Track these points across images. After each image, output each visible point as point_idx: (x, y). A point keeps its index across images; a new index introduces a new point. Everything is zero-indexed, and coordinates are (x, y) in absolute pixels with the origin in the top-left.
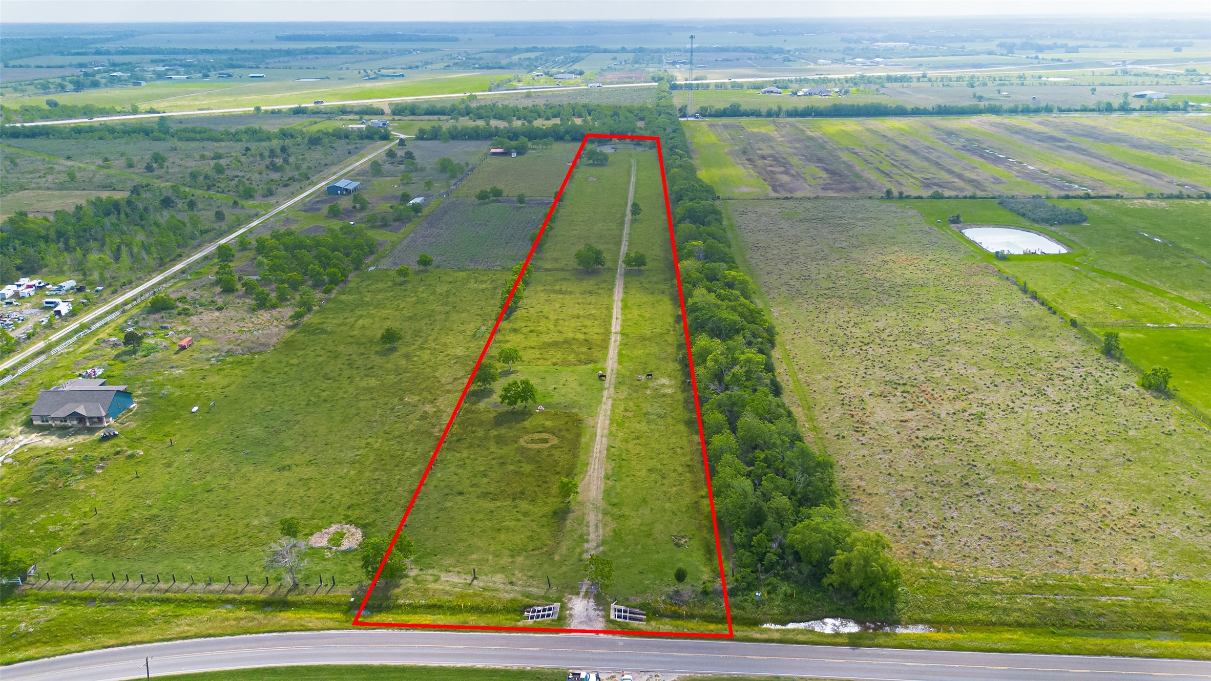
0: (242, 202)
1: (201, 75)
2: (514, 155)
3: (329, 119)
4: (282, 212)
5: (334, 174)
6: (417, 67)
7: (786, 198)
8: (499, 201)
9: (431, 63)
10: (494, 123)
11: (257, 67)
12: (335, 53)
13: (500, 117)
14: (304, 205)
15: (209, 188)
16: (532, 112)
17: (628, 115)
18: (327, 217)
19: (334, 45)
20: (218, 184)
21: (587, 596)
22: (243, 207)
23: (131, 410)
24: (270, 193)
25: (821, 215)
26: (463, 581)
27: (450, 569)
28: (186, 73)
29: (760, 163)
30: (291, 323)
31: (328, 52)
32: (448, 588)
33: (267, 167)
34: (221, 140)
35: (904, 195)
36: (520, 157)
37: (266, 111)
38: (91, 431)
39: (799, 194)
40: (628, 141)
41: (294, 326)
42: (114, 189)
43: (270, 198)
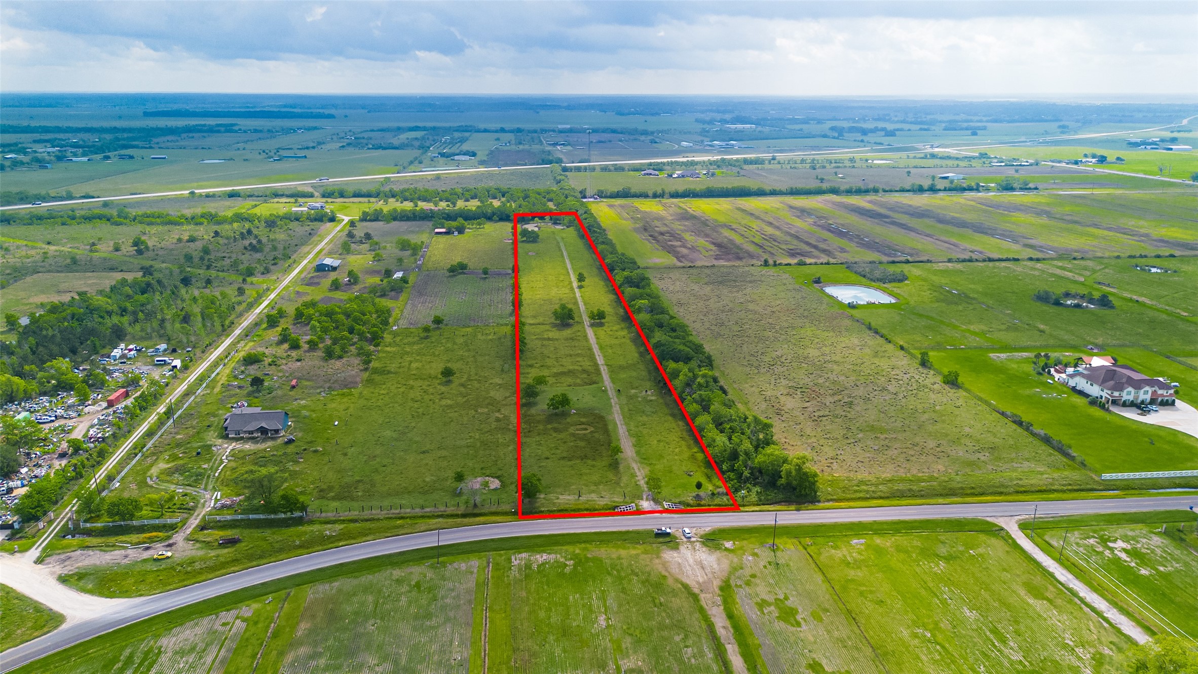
7: (690, 267)
21: (647, 500)
25: (720, 279)
29: (660, 237)
35: (777, 263)
39: (699, 264)
41: (366, 369)
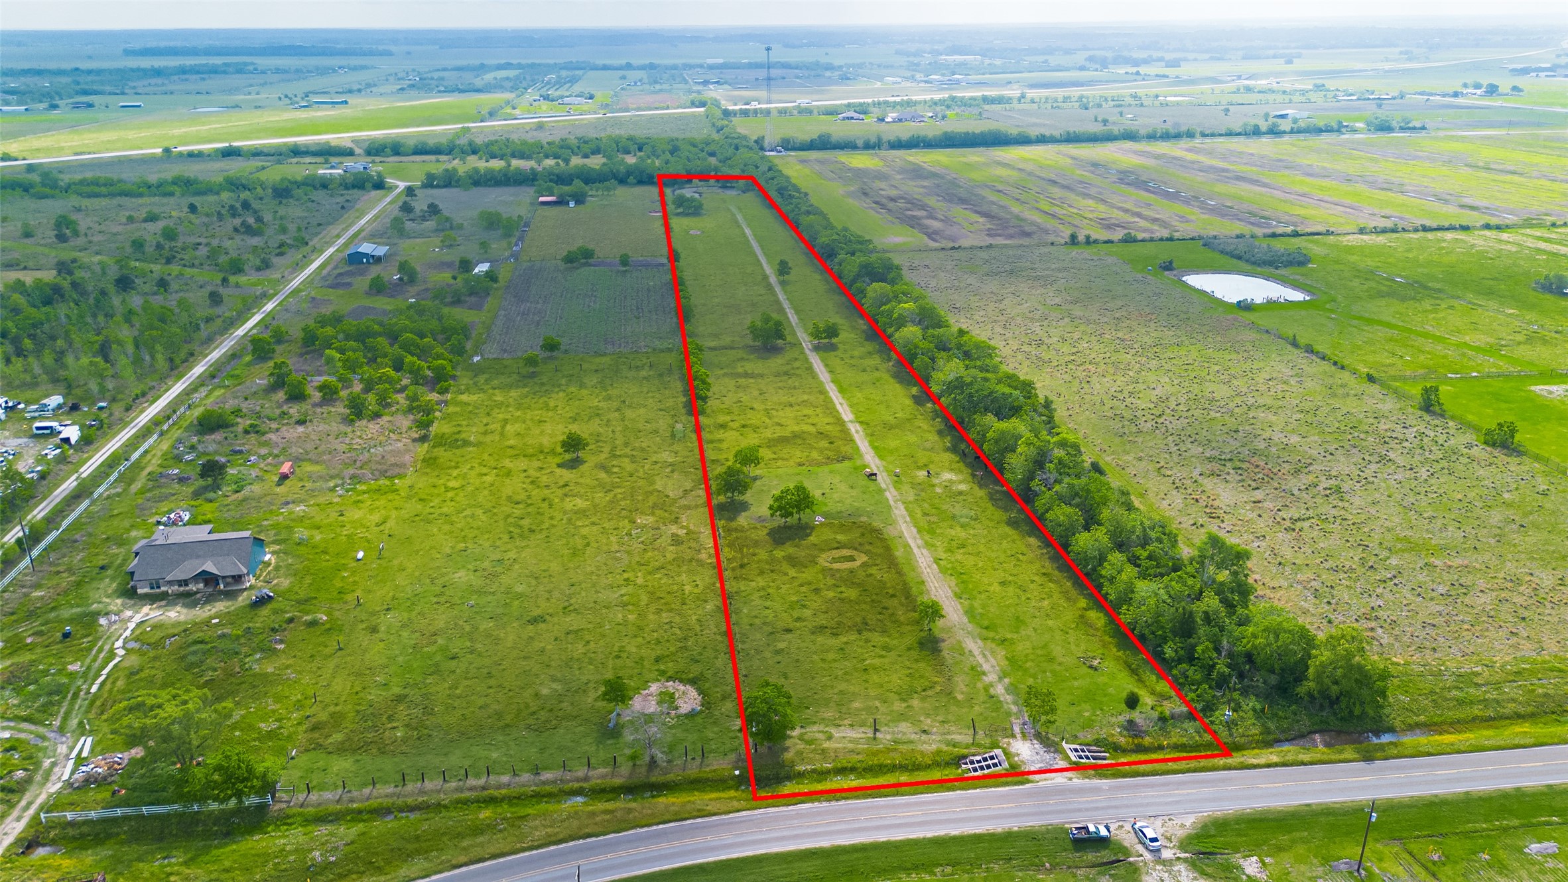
0: (233, 279)
1: (45, 105)
2: (572, 204)
3: (279, 162)
4: (296, 291)
5: (338, 236)
6: (359, 91)
8: (590, 265)
9: (375, 85)
10: (516, 163)
11: (123, 93)
12: (225, 72)
13: (522, 156)
14: (324, 278)
15: (169, 261)
16: (562, 147)
17: (692, 148)
18: (368, 293)
19: (218, 61)
20: (179, 256)
21: (1025, 737)
22: (237, 285)
23: (268, 564)
24: (266, 265)
26: (863, 735)
27: (837, 722)
28: (19, 103)
30: (417, 436)
31: (214, 71)
32: (850, 746)
33: (236, 230)
34: (141, 195)
36: (581, 207)
37: (181, 154)
38: (230, 595)
40: (712, 182)
41: (423, 439)
42: (25, 268)
43: (268, 272)
